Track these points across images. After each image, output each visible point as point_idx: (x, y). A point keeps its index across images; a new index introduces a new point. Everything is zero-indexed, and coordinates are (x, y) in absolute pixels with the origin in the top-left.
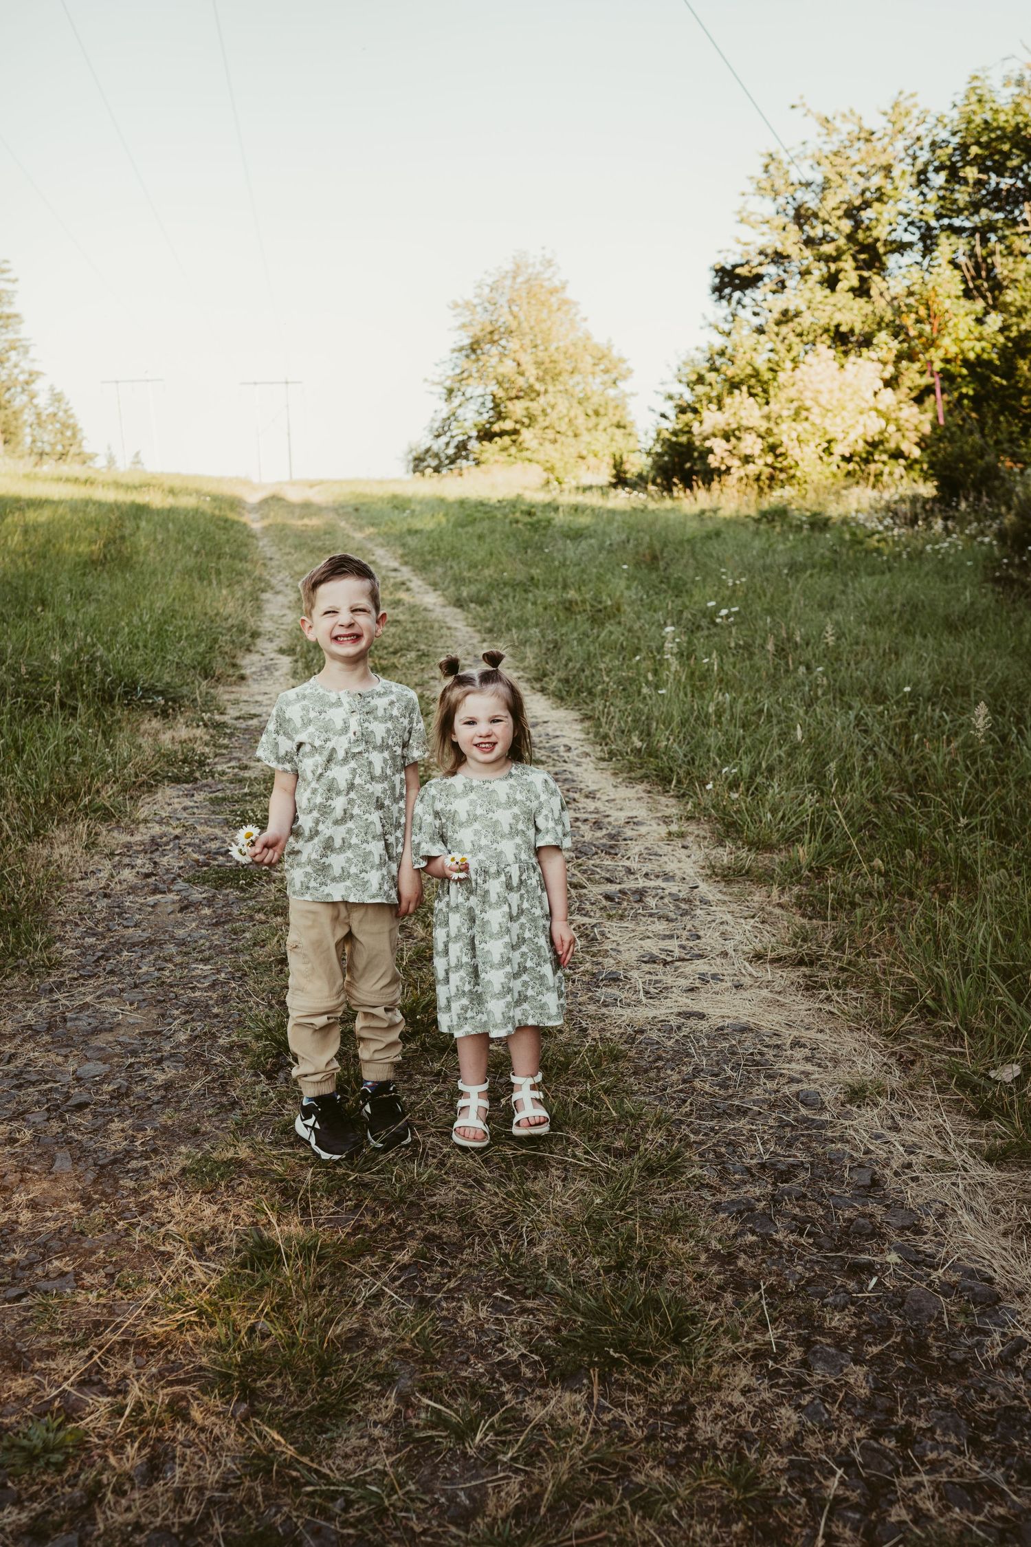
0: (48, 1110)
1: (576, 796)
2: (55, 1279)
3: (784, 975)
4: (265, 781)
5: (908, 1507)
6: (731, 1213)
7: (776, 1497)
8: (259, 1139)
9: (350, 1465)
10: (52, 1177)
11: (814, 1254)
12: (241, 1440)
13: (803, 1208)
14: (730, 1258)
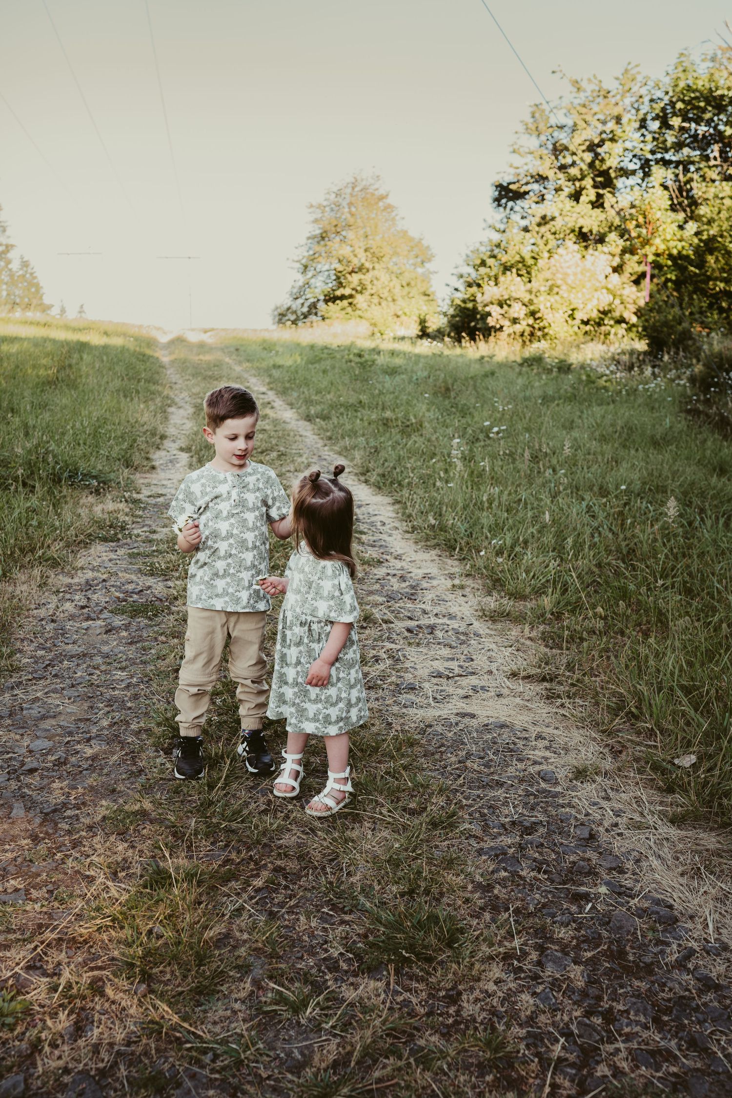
0: (8, 773)
1: (388, 557)
2: (11, 893)
3: (532, 688)
4: (168, 542)
5: (609, 1066)
6: (490, 856)
7: (517, 1057)
8: (158, 797)
9: (217, 1029)
10: (10, 821)
11: (548, 886)
12: (141, 1010)
13: (541, 853)
14: (489, 888)
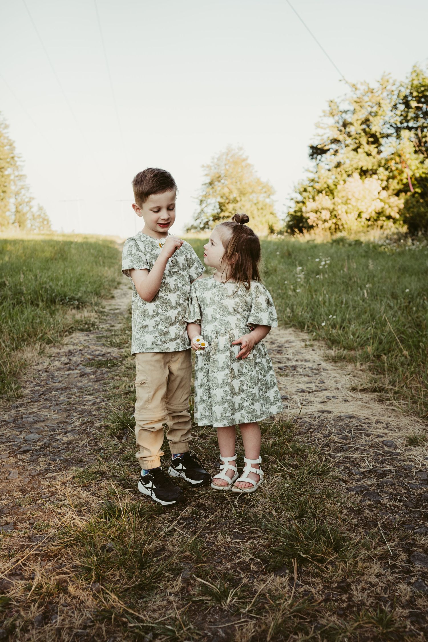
0: (9, 453)
2: (3, 526)
3: (368, 396)
6: (357, 492)
7: (405, 631)
8: (112, 463)
9: (156, 615)
10: (8, 481)
11: (404, 510)
12: (95, 602)
13: (394, 489)
14: (359, 512)
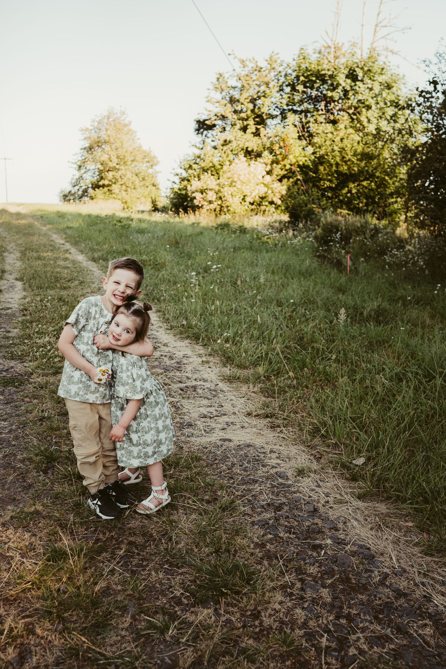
1: (159, 345)
3: (261, 422)
4: (19, 338)
5: (356, 648)
6: (259, 526)
8: (45, 501)
9: (114, 649)
11: (296, 542)
12: (62, 641)
13: (289, 522)
14: (262, 546)
